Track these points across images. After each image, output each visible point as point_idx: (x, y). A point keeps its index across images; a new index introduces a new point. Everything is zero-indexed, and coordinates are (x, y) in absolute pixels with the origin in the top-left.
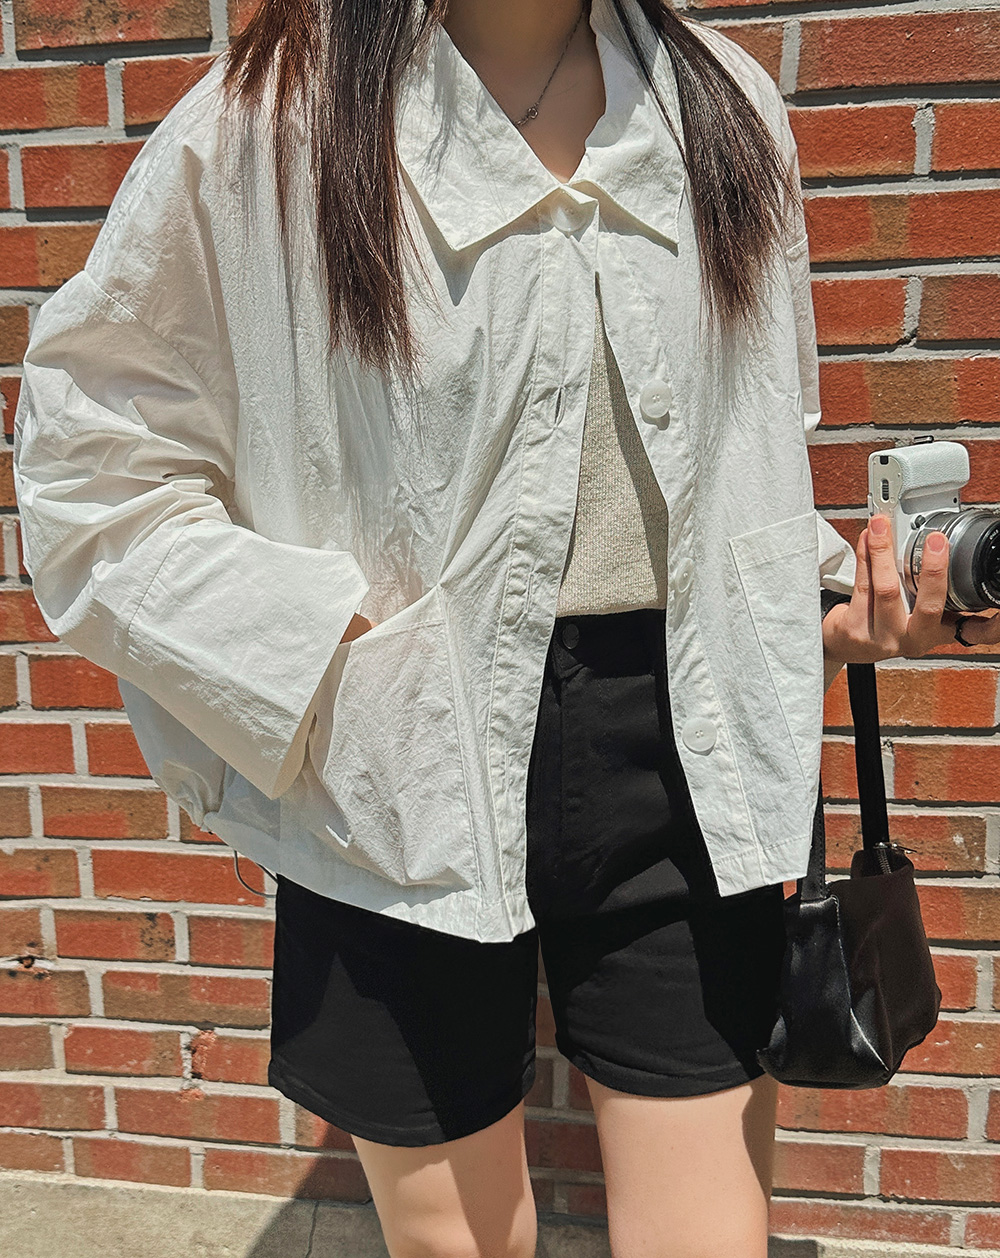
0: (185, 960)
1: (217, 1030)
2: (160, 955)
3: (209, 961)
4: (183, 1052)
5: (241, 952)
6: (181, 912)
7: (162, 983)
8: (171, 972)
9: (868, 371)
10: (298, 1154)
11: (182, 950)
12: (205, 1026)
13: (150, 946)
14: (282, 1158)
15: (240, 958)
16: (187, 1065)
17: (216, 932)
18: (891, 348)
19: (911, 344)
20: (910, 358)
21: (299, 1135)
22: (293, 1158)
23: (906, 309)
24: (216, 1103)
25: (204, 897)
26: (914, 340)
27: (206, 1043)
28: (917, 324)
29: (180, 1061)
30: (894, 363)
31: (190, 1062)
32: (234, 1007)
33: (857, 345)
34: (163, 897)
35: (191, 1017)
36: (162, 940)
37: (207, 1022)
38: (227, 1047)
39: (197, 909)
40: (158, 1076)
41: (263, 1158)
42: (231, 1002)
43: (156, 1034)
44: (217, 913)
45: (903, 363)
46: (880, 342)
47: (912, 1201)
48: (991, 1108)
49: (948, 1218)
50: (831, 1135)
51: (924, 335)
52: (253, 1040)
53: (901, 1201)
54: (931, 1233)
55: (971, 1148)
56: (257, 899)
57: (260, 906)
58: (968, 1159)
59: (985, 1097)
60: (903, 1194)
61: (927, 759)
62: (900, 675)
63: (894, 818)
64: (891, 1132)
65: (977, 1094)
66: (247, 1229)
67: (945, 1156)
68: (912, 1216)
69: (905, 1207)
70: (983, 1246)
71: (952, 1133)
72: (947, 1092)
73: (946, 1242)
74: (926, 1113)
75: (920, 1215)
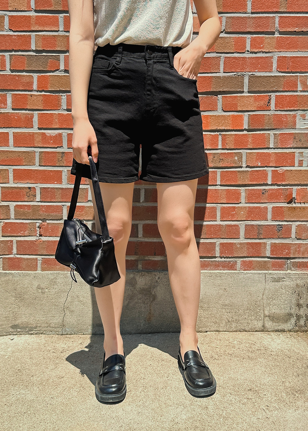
0: (39, 201)
1: (47, 221)
2: (32, 199)
3: (45, 200)
4: (37, 228)
5: (55, 197)
6: (38, 186)
7: (32, 207)
8: (35, 204)
11: (38, 198)
12: (44, 220)
13: (29, 197)
15: (55, 199)
16: (38, 232)
17: (48, 192)
19: (224, 32)
20: (224, 36)
24: (46, 243)
25: (45, 182)
27: (44, 225)
29: (36, 231)
31: (39, 232)
32: (53, 214)
34: (33, 182)
35: (40, 218)
36: (32, 195)
37: (44, 219)
38: (50, 226)
39: (43, 185)
40: (30, 236)
42: (52, 212)
43: (29, 223)
44: (48, 186)
45: (222, 37)
47: (227, 258)
48: (245, 229)
49: (236, 262)
50: (209, 240)
51: (226, 30)
52: (58, 224)
53: (225, 258)
54: (232, 267)
55: (241, 241)
56: (60, 181)
57: (61, 184)
58: (241, 244)
59: (244, 226)
60: (225, 255)
61: (229, 137)
62: (223, 116)
63: (222, 153)
64: (222, 237)
65: (242, 226)
66: (53, 282)
67: (235, 243)
68: (227, 262)
69: (226, 259)
70: (245, 270)
71: (236, 237)
72: (235, 225)
73: (236, 270)
74: (230, 232)
75: (230, 262)
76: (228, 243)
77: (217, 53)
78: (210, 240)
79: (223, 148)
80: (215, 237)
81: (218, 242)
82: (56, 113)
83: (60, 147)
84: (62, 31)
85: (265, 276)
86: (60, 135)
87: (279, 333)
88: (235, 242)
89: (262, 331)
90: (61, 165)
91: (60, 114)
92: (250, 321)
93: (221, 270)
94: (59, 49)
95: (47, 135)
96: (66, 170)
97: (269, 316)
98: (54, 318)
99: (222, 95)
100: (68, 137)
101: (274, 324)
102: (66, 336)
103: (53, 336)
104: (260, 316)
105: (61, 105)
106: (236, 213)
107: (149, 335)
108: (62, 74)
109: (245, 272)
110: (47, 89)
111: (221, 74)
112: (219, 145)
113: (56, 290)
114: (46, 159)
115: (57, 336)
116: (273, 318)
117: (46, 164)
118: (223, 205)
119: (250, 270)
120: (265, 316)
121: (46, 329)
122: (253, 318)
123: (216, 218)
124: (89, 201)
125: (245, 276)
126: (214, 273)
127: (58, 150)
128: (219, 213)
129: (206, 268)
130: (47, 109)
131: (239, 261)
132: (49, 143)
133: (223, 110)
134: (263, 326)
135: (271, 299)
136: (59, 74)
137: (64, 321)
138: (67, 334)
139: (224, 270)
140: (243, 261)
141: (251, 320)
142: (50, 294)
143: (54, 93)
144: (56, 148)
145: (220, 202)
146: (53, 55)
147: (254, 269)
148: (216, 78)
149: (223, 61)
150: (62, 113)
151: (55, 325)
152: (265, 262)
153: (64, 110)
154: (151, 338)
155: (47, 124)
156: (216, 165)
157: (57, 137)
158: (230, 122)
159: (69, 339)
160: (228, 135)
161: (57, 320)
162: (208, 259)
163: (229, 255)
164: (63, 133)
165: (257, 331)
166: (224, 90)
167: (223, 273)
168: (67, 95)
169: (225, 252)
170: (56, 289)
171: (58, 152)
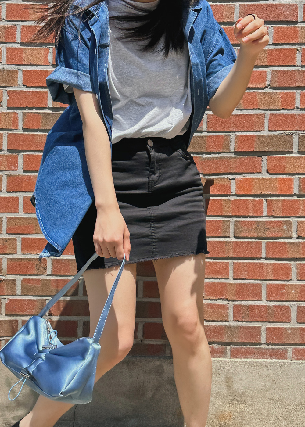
0: (50, 274)
2: (41, 273)
3: (58, 274)
6: (50, 258)
7: (41, 282)
8: (45, 278)
9: (257, 94)
11: (49, 271)
13: (38, 270)
15: (69, 272)
17: (61, 264)
18: (263, 89)
19: (268, 88)
20: (268, 92)
23: (267, 79)
26: (269, 87)
28: (270, 83)
30: (264, 93)
33: (254, 88)
35: (50, 294)
36: (43, 268)
43: (38, 300)
45: (266, 93)
46: (260, 87)
47: (275, 345)
48: (298, 312)
49: (286, 350)
50: (252, 323)
51: (272, 85)
53: (272, 345)
54: (282, 355)
55: (292, 325)
58: (291, 329)
59: (296, 308)
60: (273, 342)
61: (276, 203)
62: (268, 179)
63: (267, 222)
64: (269, 320)
65: (293, 308)
67: (285, 328)
68: (276, 350)
69: (273, 347)
70: (298, 359)
71: (287, 321)
72: (284, 307)
73: (286, 359)
74: (279, 314)
75: (278, 350)
76: (276, 328)
77: (261, 110)
78: (255, 323)
79: (269, 215)
80: (260, 319)
81: (264, 326)
88: (285, 326)
93: (267, 358)
99: (267, 156)
106: (285, 292)
109: (298, 361)
111: (266, 133)
112: (264, 212)
118: (270, 281)
123: (261, 297)
125: (298, 367)
126: (260, 362)
128: (265, 291)
129: (249, 356)
131: (290, 349)
133: (268, 172)
139: (271, 359)
140: (295, 349)
145: (266, 279)
148: (259, 137)
149: (268, 119)
156: (260, 235)
158: (277, 186)
160: (275, 200)
162: (252, 346)
163: (278, 342)
166: (269, 150)
167: (271, 363)
169: (273, 338)
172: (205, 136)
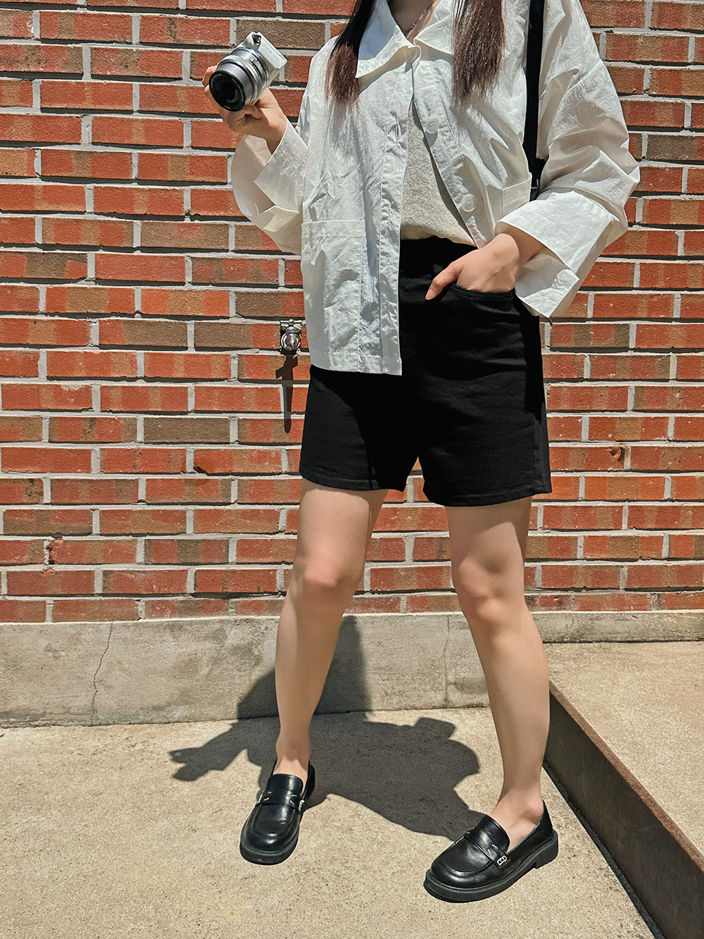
0: (49, 502)
1: (63, 537)
2: (35, 500)
3: (60, 502)
4: (45, 550)
5: (78, 496)
6: (48, 478)
7: (36, 514)
8: (41, 509)
10: (103, 598)
11: (47, 498)
12: (58, 536)
13: (30, 496)
14: (94, 602)
15: (78, 499)
16: (47, 557)
17: (66, 487)
21: (104, 588)
22: (100, 601)
24: (61, 575)
25: (60, 470)
27: (57, 545)
29: (44, 555)
32: (73, 525)
34: (38, 471)
35: (50, 531)
36: (37, 492)
37: (58, 534)
38: (68, 546)
39: (56, 476)
40: (31, 564)
41: (84, 603)
42: (72, 522)
43: (31, 542)
44: (66, 477)
47: (383, 592)
48: (415, 546)
49: (399, 599)
52: (82, 541)
53: (379, 593)
54: (392, 607)
55: (407, 565)
56: (87, 469)
57: (89, 472)
58: (406, 570)
59: (412, 541)
60: (380, 589)
64: (374, 559)
65: (409, 540)
66: (75, 640)
67: (397, 569)
68: (384, 600)
69: (381, 596)
70: (414, 612)
71: (399, 559)
72: (396, 539)
73: (399, 611)
74: (388, 550)
75: (388, 599)
76: (384, 569)
82: (80, 351)
83: (87, 410)
84: (91, 213)
85: (448, 620)
86: (88, 388)
87: (473, 710)
88: (398, 567)
89: (444, 707)
90: (89, 440)
91: (88, 353)
92: (422, 692)
93: (373, 612)
94: (85, 243)
95: (65, 389)
96: (98, 450)
97: (455, 684)
98: (77, 699)
100: (101, 393)
101: (465, 695)
102: (98, 727)
103: (75, 727)
104: (440, 684)
105: (88, 339)
106: (398, 519)
107: (249, 721)
108: (92, 286)
109: (415, 614)
110: (64, 310)
113: (80, 653)
114: (61, 430)
115: (82, 728)
116: (461, 686)
117: (62, 439)
119: (423, 611)
120: (448, 684)
121: (62, 717)
122: (428, 687)
124: (140, 501)
125: (415, 621)
127: (84, 415)
130: (65, 344)
131: (404, 597)
132: (67, 403)
134: (445, 700)
135: (459, 657)
136: (86, 286)
137: (96, 704)
138: (100, 725)
139: (378, 612)
140: (411, 597)
141: (425, 691)
142: (69, 660)
143: (77, 317)
144: (80, 411)
146: (75, 254)
147: (429, 610)
150: (92, 351)
151: (78, 710)
152: (448, 597)
153: (94, 346)
154: (252, 726)
155: (64, 370)
157: (81, 392)
159: (104, 732)
161: (81, 702)
163: (388, 588)
164: (93, 386)
165: (434, 708)
167: (378, 617)
168: (100, 321)
169: (380, 584)
170: (79, 651)
171: (84, 419)
172: (283, 293)
